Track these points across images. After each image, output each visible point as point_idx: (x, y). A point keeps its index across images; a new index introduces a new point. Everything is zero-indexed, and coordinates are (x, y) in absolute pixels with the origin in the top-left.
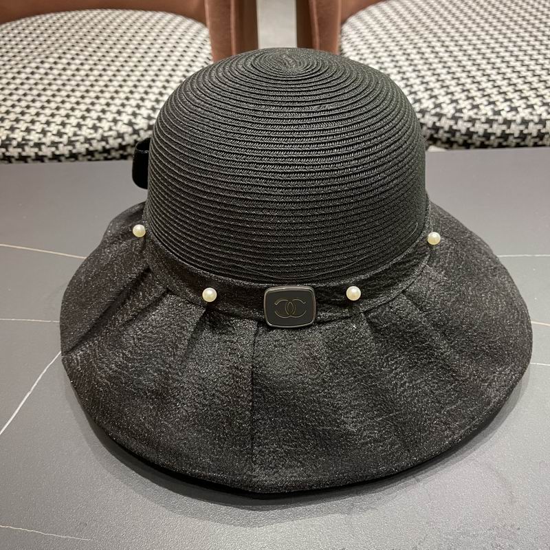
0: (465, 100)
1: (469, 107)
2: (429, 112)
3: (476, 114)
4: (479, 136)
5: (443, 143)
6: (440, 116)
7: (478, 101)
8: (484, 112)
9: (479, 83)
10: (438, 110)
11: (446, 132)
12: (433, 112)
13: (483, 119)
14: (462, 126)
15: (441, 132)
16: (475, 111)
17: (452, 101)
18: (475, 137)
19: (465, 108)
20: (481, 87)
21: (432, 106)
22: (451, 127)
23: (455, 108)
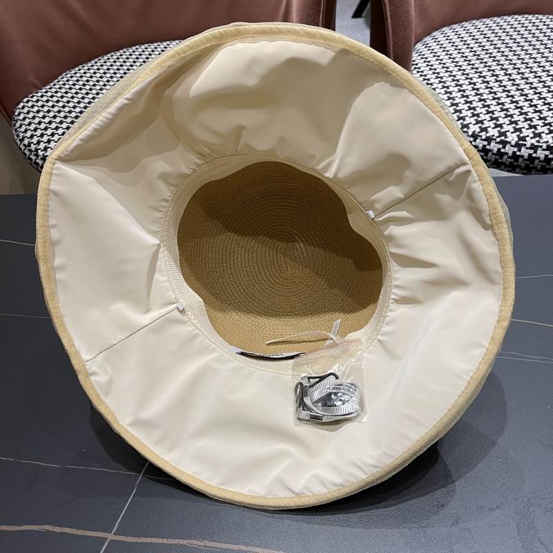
0: (527, 129)
1: (532, 135)
2: (495, 139)
3: (538, 142)
4: (540, 161)
5: (506, 166)
6: (504, 143)
7: (540, 129)
8: (545, 140)
9: (540, 112)
10: (503, 138)
11: (509, 157)
12: (498, 140)
13: (545, 146)
14: (525, 152)
15: (505, 157)
16: (537, 139)
17: (516, 130)
18: (537, 161)
19: (528, 136)
20: (542, 116)
21: (497, 135)
22: (514, 153)
23: (518, 136)
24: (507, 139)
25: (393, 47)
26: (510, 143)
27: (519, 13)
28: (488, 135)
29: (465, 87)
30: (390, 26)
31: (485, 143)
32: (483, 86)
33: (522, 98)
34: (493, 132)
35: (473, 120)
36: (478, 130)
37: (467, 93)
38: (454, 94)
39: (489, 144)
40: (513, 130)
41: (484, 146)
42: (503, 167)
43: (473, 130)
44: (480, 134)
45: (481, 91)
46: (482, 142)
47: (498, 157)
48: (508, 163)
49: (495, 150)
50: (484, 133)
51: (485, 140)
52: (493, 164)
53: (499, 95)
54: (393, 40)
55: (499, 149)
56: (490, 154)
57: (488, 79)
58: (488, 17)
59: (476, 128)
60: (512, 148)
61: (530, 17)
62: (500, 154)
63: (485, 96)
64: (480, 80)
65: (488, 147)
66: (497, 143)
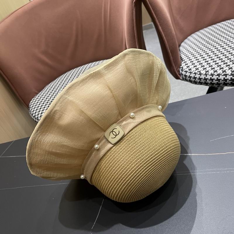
24: (226, 73)
25: (169, 47)
26: (228, 74)
27: (223, 21)
28: (218, 73)
29: (204, 56)
30: (165, 40)
31: (218, 77)
32: (212, 54)
33: (230, 55)
34: (220, 72)
35: (210, 68)
36: (213, 72)
37: (205, 58)
38: (200, 60)
39: (219, 77)
40: (228, 69)
41: (217, 78)
42: (228, 85)
43: (211, 73)
44: (214, 74)
45: (211, 56)
46: (216, 76)
47: (224, 81)
48: (230, 83)
49: (223, 79)
50: (216, 73)
51: (217, 75)
52: (223, 84)
53: (219, 56)
54: (168, 45)
55: (224, 78)
56: (221, 81)
57: (213, 50)
58: (210, 26)
59: (212, 72)
60: (230, 76)
61: (228, 21)
62: (225, 80)
63: (213, 58)
64: (210, 52)
65: (219, 78)
66: (222, 76)
